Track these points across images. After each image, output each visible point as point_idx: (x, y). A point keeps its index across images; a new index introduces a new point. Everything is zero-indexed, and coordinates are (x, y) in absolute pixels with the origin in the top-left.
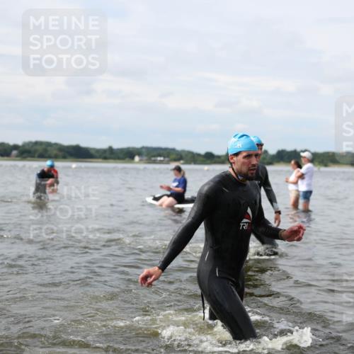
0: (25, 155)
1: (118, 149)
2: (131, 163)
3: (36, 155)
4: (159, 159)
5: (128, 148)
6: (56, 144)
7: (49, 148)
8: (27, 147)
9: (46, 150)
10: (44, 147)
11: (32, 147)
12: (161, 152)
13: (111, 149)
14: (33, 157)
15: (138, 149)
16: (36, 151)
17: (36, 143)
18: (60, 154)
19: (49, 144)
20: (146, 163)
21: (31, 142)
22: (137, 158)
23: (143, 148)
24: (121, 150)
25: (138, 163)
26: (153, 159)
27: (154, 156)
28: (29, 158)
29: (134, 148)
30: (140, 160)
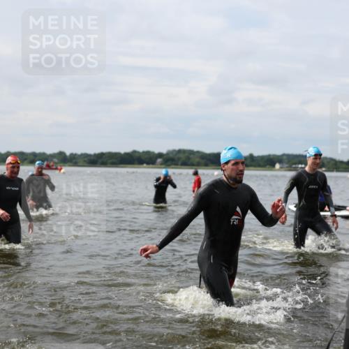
0: (169, 163)
1: (258, 157)
2: (271, 170)
3: (180, 163)
4: (300, 166)
5: (269, 155)
6: (198, 152)
7: (192, 156)
8: (171, 155)
9: (189, 158)
10: (187, 154)
11: (176, 154)
12: (302, 159)
13: (251, 156)
14: (176, 164)
15: (279, 156)
16: (179, 159)
17: (180, 151)
18: (203, 161)
19: (191, 152)
20: (285, 170)
21: (174, 151)
22: (277, 166)
23: (284, 155)
24: (262, 158)
25: (278, 170)
26: (294, 166)
27: (295, 164)
28: (173, 166)
29: (274, 155)
30: (281, 168)
